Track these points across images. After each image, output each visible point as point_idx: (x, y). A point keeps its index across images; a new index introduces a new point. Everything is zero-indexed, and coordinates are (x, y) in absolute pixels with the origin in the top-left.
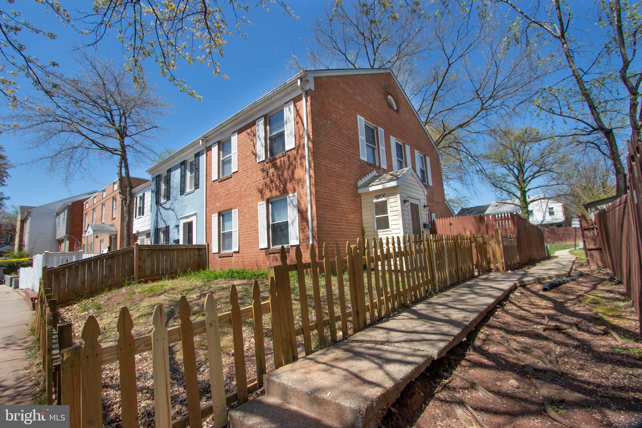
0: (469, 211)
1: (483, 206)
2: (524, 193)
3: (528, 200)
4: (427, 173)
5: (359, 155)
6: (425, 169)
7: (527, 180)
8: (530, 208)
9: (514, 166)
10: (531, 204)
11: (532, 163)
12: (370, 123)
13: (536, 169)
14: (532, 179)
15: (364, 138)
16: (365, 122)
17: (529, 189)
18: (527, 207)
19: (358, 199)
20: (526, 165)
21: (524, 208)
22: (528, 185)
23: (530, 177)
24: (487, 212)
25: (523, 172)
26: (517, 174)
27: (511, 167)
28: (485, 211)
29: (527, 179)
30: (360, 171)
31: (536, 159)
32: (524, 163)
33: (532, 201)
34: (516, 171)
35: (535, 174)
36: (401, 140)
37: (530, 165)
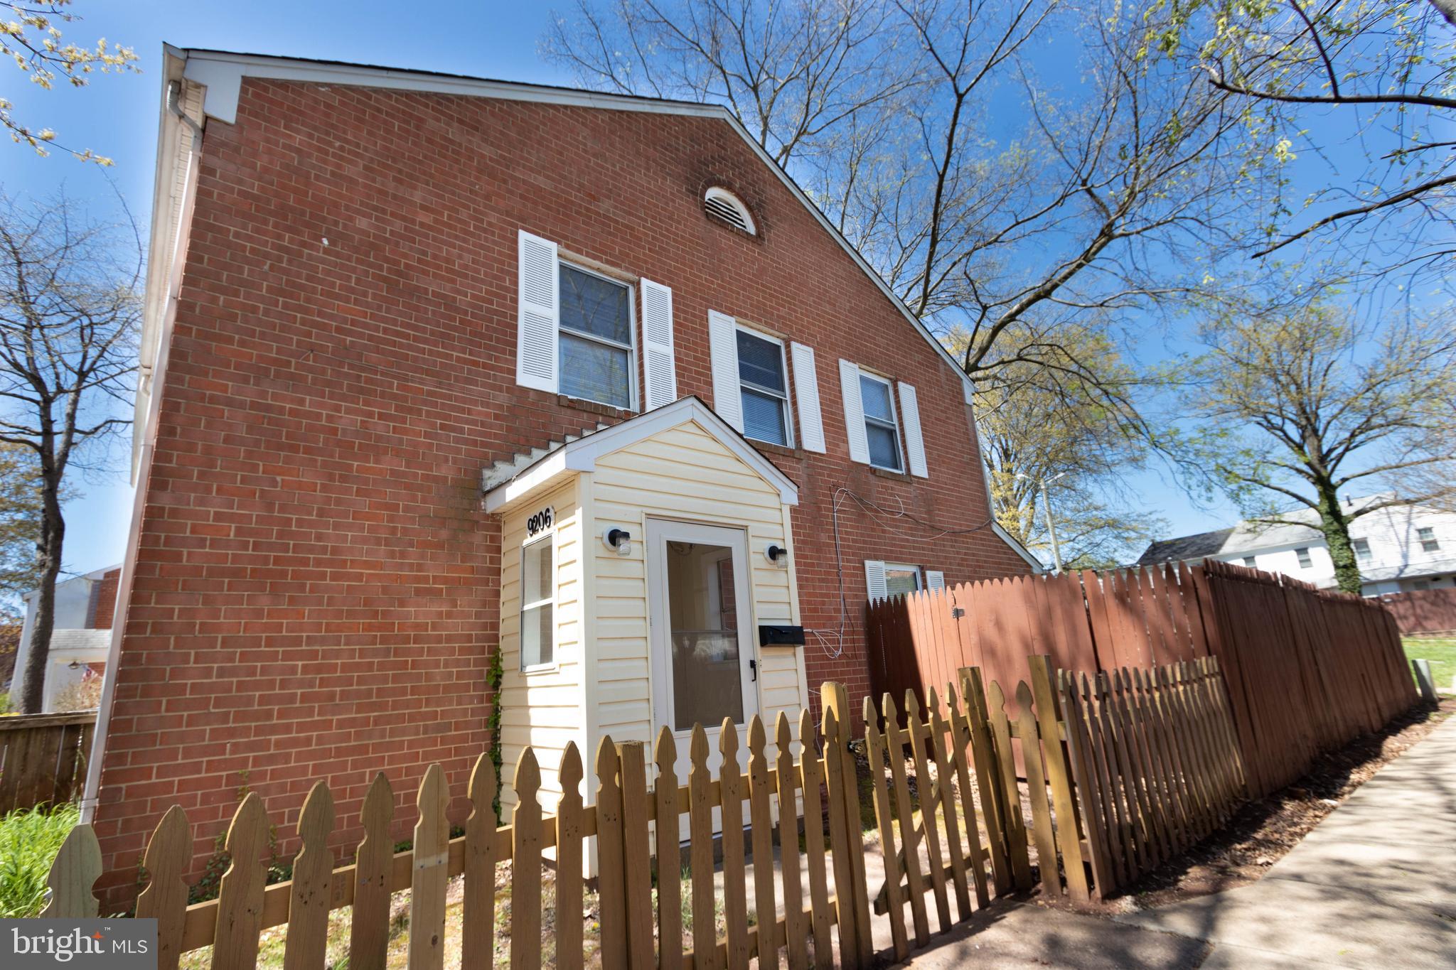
0: (1174, 548)
1: (1213, 534)
2: (1327, 489)
3: (1346, 510)
4: (903, 435)
5: (514, 372)
6: (896, 422)
7: (1333, 455)
8: (1356, 530)
9: (1284, 418)
10: (1358, 520)
11: (1341, 406)
12: (597, 263)
13: (1355, 421)
14: (1347, 449)
15: (552, 312)
16: (559, 255)
17: (1344, 480)
18: (1345, 532)
19: (479, 538)
20: (1324, 413)
21: (1335, 532)
22: (1339, 467)
23: (1340, 444)
24: (1227, 548)
25: (1315, 431)
26: (1297, 439)
27: (1277, 421)
28: (1220, 546)
29: (1330, 451)
30: (509, 429)
31: (1353, 395)
32: (1318, 408)
33: (1358, 513)
34: (1294, 433)
35: (1353, 435)
36: (772, 327)
37: (1336, 411)
